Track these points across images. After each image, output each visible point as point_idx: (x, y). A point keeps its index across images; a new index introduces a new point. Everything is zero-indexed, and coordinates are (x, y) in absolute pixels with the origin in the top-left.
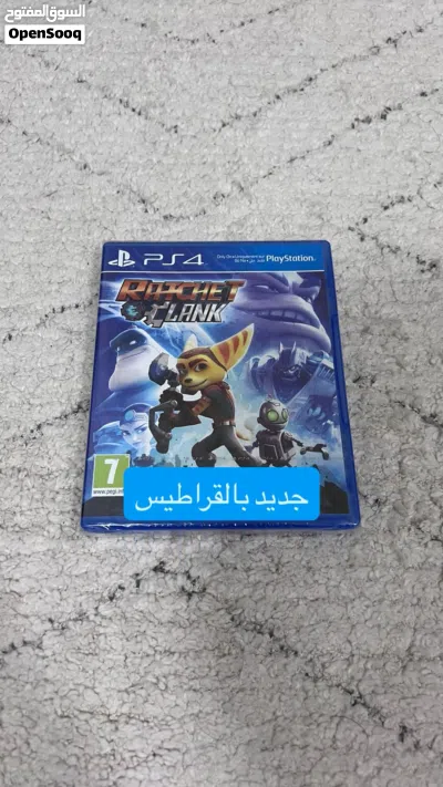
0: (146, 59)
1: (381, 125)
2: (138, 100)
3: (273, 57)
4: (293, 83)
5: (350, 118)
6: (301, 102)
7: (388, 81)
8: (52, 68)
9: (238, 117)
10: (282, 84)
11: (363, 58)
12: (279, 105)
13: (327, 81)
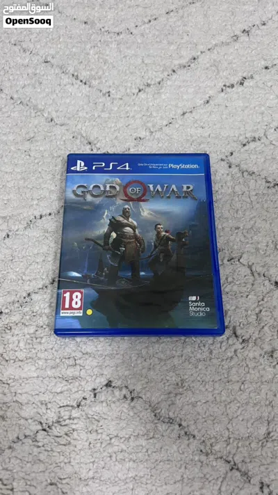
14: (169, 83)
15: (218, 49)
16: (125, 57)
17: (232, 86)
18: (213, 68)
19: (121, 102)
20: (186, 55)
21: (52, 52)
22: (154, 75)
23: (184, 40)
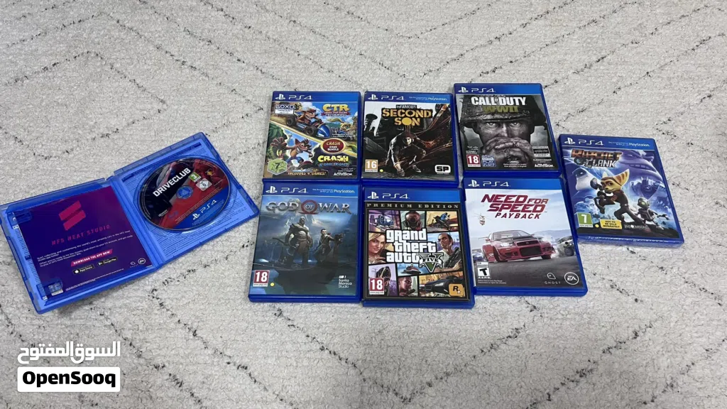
0: (390, 45)
1: (493, 75)
2: (387, 63)
3: (445, 45)
4: (454, 56)
5: (480, 72)
6: (458, 65)
7: (496, 56)
8: (348, 49)
9: (431, 71)
10: (449, 57)
11: (485, 46)
12: (448, 66)
13: (468, 56)
14: (445, 70)
15: (477, 49)
16: (415, 53)
17: (488, 73)
18: (475, 61)
19: (413, 81)
20: (457, 52)
21: (365, 48)
22: (434, 65)
23: (455, 43)
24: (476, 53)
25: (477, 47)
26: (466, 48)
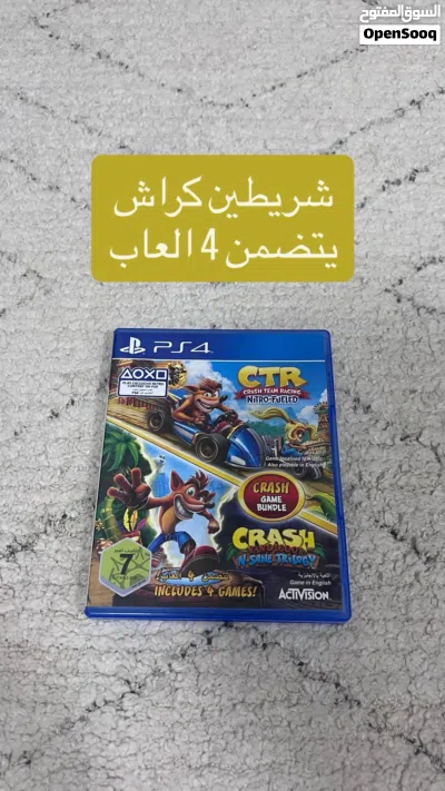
15: (375, 128)
17: (398, 182)
18: (370, 156)
20: (329, 137)
21: (131, 132)
23: (325, 116)
24: (370, 139)
25: (372, 123)
26: (350, 127)
